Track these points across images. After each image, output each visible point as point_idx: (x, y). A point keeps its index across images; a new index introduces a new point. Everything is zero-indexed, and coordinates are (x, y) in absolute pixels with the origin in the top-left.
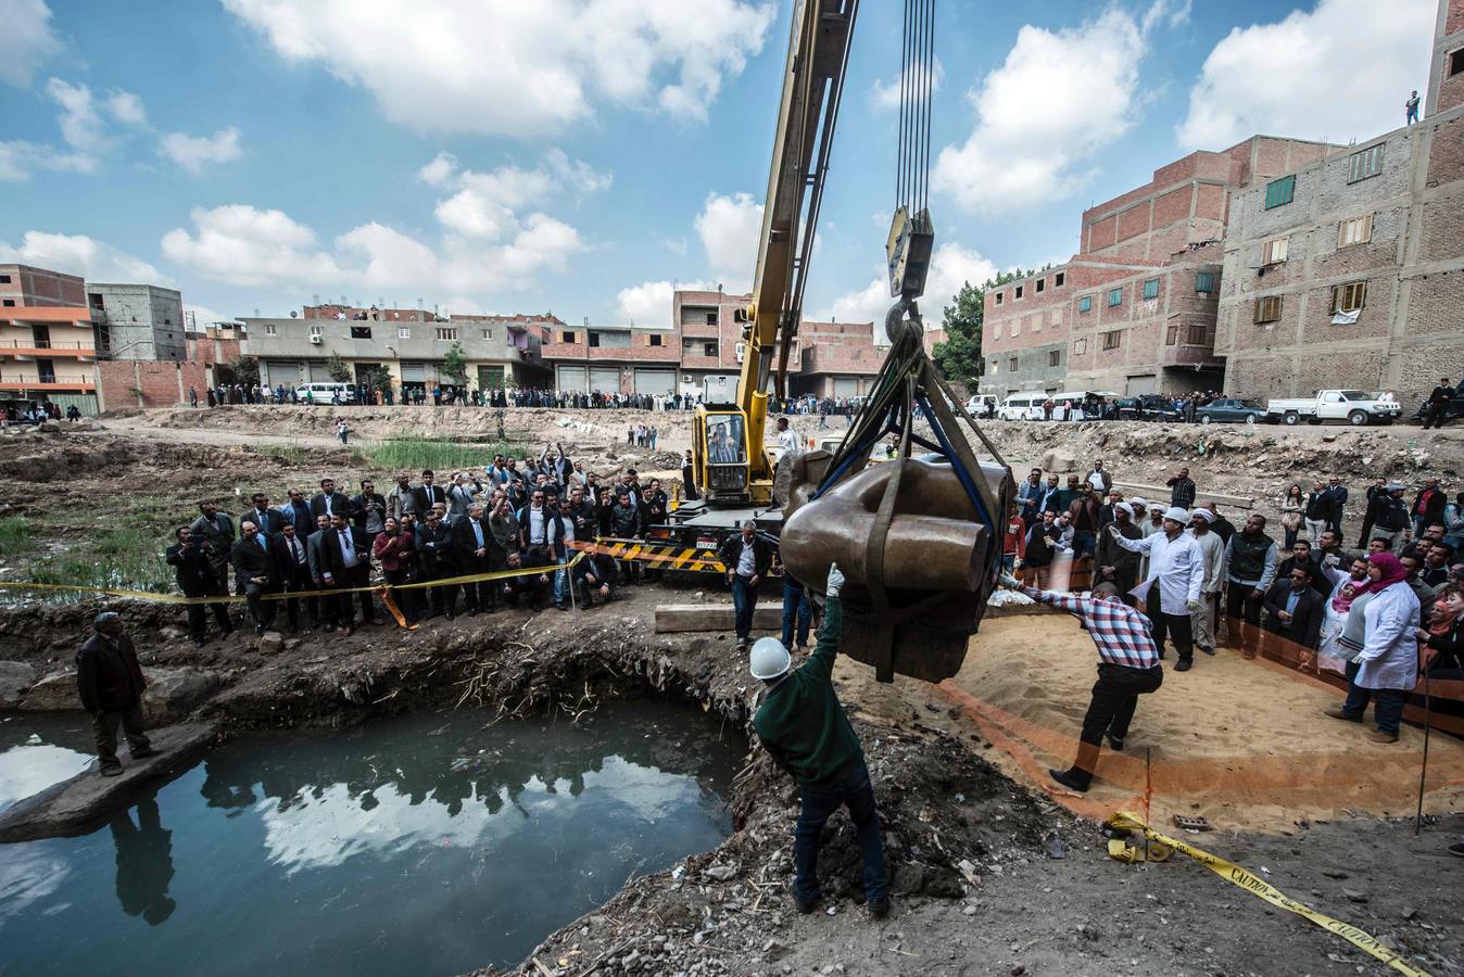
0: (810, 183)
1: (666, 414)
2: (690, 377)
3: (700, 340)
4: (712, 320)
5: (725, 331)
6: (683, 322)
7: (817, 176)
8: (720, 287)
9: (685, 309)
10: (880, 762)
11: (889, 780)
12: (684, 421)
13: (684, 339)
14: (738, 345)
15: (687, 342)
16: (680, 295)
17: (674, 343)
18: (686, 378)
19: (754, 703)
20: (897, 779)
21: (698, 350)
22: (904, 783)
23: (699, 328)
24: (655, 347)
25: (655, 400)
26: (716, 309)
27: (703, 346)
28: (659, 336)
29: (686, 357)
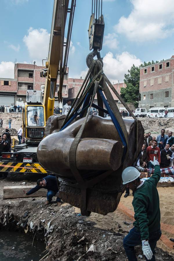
0: (69, 12)
1: (10, 114)
2: (21, 99)
3: (26, 84)
4: (31, 75)
5: (36, 80)
6: (18, 76)
7: (71, 9)
8: (35, 63)
9: (19, 71)
10: (106, 243)
11: (110, 250)
12: (18, 117)
13: (19, 83)
14: (42, 86)
15: (20, 84)
16: (17, 65)
17: (14, 85)
18: (19, 99)
19: (48, 226)
20: (113, 249)
21: (24, 88)
22: (117, 251)
23: (25, 79)
24: (6, 86)
25: (5, 108)
26: (33, 71)
27: (27, 86)
28: (8, 82)
29: (19, 90)
